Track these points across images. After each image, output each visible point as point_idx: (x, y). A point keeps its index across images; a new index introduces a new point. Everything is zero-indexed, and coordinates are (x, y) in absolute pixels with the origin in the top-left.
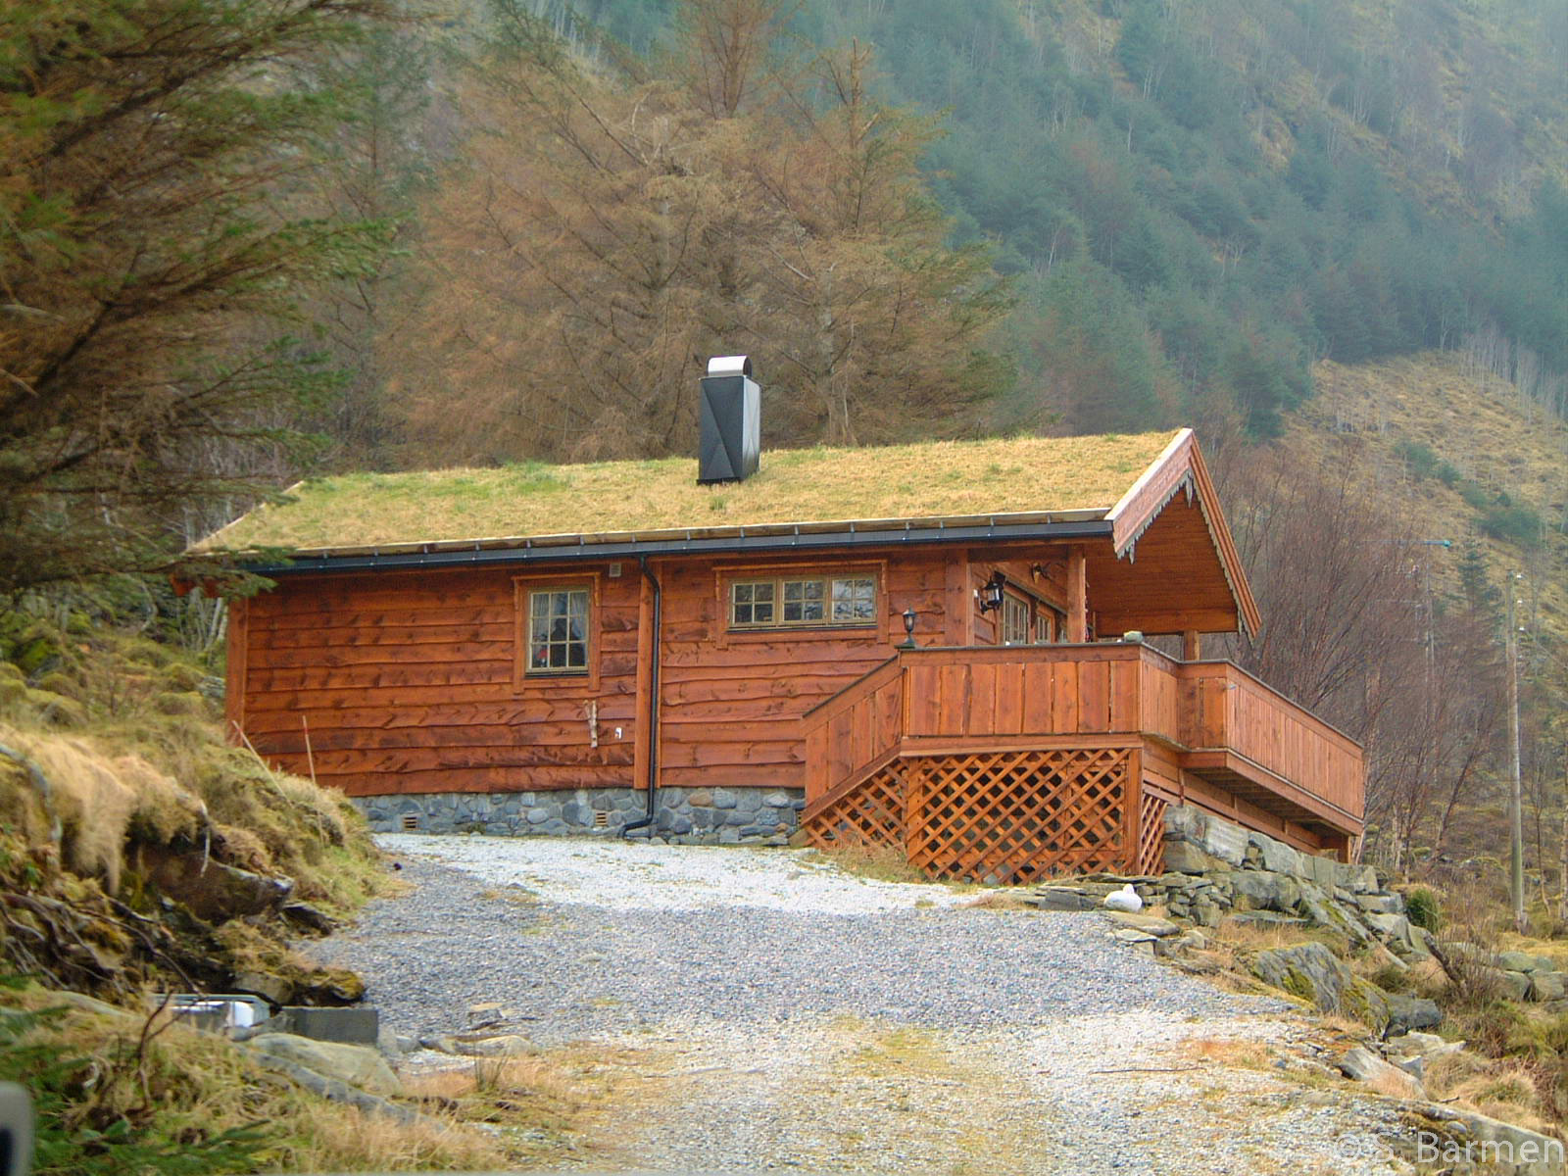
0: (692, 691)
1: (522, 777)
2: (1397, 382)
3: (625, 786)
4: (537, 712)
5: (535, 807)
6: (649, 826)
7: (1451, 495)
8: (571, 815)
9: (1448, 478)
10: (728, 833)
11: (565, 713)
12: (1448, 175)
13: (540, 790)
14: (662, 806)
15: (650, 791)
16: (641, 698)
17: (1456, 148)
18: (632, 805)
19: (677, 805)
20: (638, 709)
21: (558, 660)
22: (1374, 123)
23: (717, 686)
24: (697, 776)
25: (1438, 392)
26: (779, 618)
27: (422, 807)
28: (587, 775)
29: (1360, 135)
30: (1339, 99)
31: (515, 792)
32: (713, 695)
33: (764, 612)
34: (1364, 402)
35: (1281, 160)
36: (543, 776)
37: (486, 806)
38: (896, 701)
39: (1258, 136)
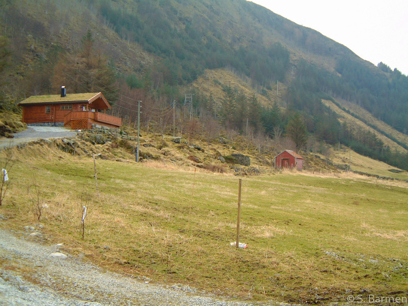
0: (58, 115)
1: (45, 121)
2: (216, 72)
3: (53, 122)
4: (46, 116)
5: (46, 124)
6: (55, 125)
7: (220, 86)
8: (49, 125)
9: (220, 84)
10: (61, 126)
11: (48, 116)
12: (228, 45)
13: (46, 122)
14: (56, 124)
15: (55, 123)
16: (54, 115)
17: (229, 41)
18: (53, 124)
19: (57, 124)
20: (54, 116)
21: (48, 112)
22: (219, 38)
24: (58, 121)
25: (221, 73)
26: (65, 108)
27: (37, 124)
28: (50, 121)
29: (217, 40)
30: (214, 35)
31: (45, 123)
32: (60, 115)
33: (64, 108)
34: (211, 74)
35: (205, 43)
36: (47, 121)
37: (42, 124)
38: (71, 115)
39: (203, 40)
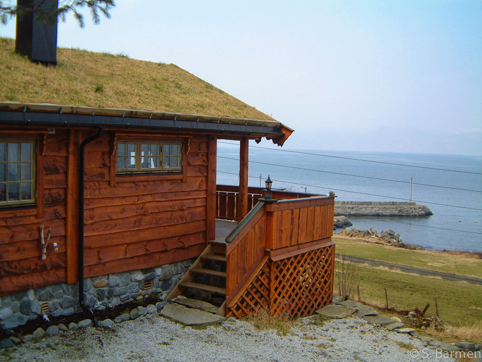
15: (79, 281)
20: (69, 228)
23: (109, 210)
24: (100, 269)
28: (36, 279)
32: (109, 216)
